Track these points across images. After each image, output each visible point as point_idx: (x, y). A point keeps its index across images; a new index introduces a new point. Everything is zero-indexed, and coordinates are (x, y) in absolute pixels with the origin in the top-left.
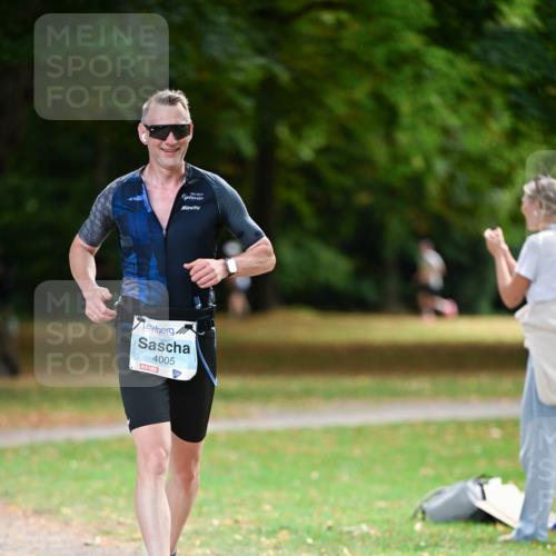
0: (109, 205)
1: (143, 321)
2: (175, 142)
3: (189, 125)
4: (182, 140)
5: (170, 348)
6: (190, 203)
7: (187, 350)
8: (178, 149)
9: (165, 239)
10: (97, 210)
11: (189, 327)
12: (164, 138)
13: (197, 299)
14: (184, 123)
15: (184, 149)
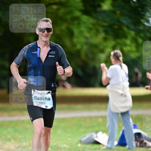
0: (25, 54)
1: (35, 91)
2: (47, 33)
3: (51, 28)
4: (49, 33)
5: (44, 99)
6: (51, 55)
7: (49, 99)
8: (48, 36)
9: (43, 66)
10: (21, 55)
11: (49, 93)
12: (44, 32)
13: (53, 84)
14: (50, 28)
15: (50, 36)
